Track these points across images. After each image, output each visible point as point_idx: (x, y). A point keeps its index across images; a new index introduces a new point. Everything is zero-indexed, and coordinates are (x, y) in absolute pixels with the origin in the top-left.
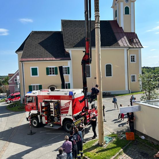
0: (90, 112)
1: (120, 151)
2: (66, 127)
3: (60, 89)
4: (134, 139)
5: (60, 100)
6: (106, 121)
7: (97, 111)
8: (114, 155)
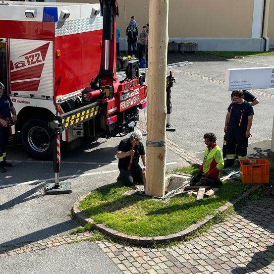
0: (120, 88)
1: (217, 211)
2: (30, 140)
3: (5, 2)
4: (268, 182)
5: (8, 37)
6: (174, 130)
7: (145, 89)
8: (195, 223)
